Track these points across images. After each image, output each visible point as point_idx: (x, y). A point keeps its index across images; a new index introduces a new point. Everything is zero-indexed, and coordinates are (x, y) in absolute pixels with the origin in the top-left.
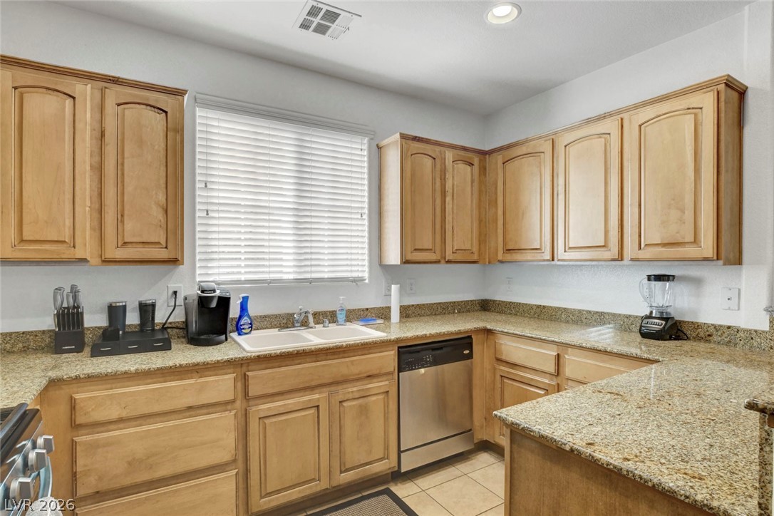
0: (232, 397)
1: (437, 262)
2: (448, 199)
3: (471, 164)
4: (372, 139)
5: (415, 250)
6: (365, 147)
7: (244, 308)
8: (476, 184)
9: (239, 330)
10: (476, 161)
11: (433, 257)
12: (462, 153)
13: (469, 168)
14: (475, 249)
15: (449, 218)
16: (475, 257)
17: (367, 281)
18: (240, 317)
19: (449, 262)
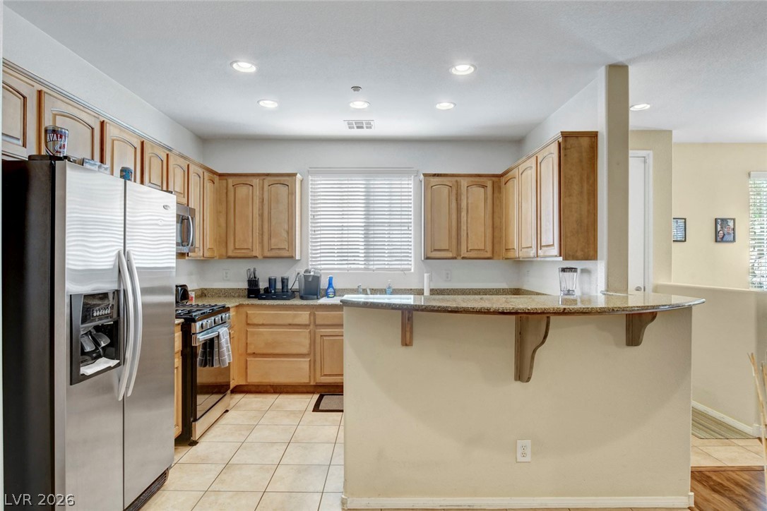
0: (308, 323)
1: (454, 258)
2: (464, 214)
3: (484, 187)
4: (416, 176)
5: (435, 250)
6: (412, 182)
7: (330, 284)
8: (489, 201)
9: (327, 295)
10: (489, 184)
11: (449, 255)
12: (477, 179)
13: (482, 190)
14: (489, 248)
15: (464, 227)
16: (489, 255)
17: (412, 271)
18: (328, 288)
19: (463, 258)
